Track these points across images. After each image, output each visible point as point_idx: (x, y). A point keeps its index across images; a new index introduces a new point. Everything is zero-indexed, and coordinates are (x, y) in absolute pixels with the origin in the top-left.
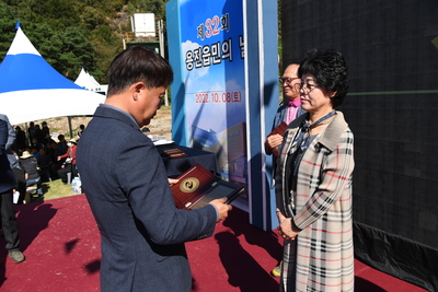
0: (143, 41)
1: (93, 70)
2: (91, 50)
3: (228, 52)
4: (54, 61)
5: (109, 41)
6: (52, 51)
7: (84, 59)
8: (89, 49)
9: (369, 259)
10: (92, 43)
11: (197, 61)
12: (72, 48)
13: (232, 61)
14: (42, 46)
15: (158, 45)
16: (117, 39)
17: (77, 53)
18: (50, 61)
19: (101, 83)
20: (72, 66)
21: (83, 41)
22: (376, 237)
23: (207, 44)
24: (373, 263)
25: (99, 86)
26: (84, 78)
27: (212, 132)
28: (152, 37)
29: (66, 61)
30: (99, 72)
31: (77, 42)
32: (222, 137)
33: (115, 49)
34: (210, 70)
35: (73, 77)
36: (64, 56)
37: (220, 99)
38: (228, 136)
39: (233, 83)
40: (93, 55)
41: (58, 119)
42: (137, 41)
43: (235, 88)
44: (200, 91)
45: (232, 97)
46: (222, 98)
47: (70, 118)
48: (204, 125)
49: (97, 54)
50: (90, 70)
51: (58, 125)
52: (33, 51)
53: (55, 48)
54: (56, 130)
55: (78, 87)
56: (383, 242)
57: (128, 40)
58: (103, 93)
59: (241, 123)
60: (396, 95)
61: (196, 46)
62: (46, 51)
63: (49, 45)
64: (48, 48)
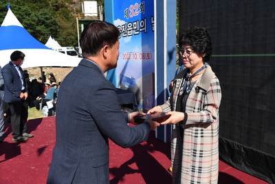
0: (90, 19)
1: (57, 37)
2: (56, 24)
3: (144, 27)
4: (32, 31)
5: (67, 18)
6: (31, 24)
7: (51, 30)
8: (55, 23)
9: (231, 162)
10: (57, 20)
11: (124, 32)
12: (43, 23)
13: (146, 33)
14: (24, 21)
16: (72, 17)
17: (47, 26)
18: (29, 30)
19: (62, 45)
20: (43, 35)
21: (51, 18)
22: (236, 148)
24: (234, 164)
25: (61, 47)
26: (51, 42)
27: (133, 79)
28: (95, 17)
29: (40, 31)
30: (61, 39)
31: (47, 19)
32: (139, 82)
33: (71, 24)
34: (132, 38)
35: (44, 41)
36: (38, 28)
37: (138, 57)
38: (143, 81)
39: (147, 47)
40: (57, 27)
41: (35, 68)
42: (85, 19)
43: (148, 50)
44: (125, 52)
45: (146, 56)
46: (139, 57)
47: (41, 68)
48: (128, 74)
49: (60, 27)
50: (55, 37)
51: (35, 72)
52: (18, 24)
53: (33, 23)
54: (33, 75)
55: (47, 48)
56: (240, 151)
57: (80, 18)
58: (64, 52)
59: (151, 73)
60: (252, 57)
61: (123, 22)
62: (27, 24)
63: (29, 20)
64: (28, 22)
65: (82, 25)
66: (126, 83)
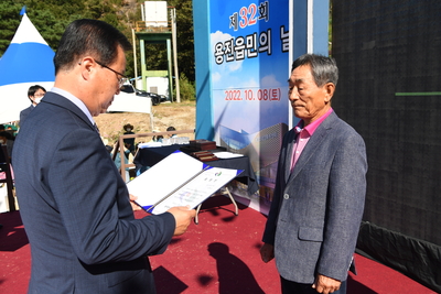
0: (154, 31)
11: (229, 54)
15: (170, 36)
16: (124, 28)
23: (242, 35)
27: (244, 133)
28: (164, 28)
34: (243, 64)
37: (255, 96)
42: (147, 31)
44: (231, 88)
52: (40, 40)
53: (58, 37)
57: (138, 30)
61: (228, 37)
62: (51, 40)
63: (52, 33)
64: (51, 37)
65: (142, 42)
66: (232, 141)
